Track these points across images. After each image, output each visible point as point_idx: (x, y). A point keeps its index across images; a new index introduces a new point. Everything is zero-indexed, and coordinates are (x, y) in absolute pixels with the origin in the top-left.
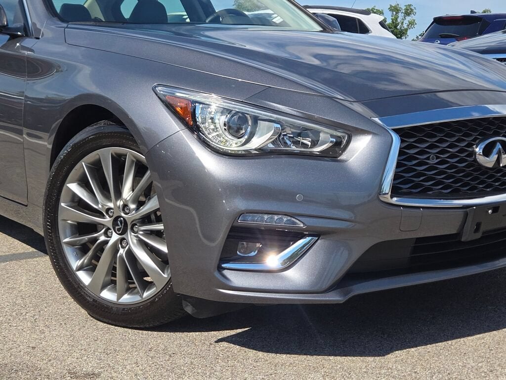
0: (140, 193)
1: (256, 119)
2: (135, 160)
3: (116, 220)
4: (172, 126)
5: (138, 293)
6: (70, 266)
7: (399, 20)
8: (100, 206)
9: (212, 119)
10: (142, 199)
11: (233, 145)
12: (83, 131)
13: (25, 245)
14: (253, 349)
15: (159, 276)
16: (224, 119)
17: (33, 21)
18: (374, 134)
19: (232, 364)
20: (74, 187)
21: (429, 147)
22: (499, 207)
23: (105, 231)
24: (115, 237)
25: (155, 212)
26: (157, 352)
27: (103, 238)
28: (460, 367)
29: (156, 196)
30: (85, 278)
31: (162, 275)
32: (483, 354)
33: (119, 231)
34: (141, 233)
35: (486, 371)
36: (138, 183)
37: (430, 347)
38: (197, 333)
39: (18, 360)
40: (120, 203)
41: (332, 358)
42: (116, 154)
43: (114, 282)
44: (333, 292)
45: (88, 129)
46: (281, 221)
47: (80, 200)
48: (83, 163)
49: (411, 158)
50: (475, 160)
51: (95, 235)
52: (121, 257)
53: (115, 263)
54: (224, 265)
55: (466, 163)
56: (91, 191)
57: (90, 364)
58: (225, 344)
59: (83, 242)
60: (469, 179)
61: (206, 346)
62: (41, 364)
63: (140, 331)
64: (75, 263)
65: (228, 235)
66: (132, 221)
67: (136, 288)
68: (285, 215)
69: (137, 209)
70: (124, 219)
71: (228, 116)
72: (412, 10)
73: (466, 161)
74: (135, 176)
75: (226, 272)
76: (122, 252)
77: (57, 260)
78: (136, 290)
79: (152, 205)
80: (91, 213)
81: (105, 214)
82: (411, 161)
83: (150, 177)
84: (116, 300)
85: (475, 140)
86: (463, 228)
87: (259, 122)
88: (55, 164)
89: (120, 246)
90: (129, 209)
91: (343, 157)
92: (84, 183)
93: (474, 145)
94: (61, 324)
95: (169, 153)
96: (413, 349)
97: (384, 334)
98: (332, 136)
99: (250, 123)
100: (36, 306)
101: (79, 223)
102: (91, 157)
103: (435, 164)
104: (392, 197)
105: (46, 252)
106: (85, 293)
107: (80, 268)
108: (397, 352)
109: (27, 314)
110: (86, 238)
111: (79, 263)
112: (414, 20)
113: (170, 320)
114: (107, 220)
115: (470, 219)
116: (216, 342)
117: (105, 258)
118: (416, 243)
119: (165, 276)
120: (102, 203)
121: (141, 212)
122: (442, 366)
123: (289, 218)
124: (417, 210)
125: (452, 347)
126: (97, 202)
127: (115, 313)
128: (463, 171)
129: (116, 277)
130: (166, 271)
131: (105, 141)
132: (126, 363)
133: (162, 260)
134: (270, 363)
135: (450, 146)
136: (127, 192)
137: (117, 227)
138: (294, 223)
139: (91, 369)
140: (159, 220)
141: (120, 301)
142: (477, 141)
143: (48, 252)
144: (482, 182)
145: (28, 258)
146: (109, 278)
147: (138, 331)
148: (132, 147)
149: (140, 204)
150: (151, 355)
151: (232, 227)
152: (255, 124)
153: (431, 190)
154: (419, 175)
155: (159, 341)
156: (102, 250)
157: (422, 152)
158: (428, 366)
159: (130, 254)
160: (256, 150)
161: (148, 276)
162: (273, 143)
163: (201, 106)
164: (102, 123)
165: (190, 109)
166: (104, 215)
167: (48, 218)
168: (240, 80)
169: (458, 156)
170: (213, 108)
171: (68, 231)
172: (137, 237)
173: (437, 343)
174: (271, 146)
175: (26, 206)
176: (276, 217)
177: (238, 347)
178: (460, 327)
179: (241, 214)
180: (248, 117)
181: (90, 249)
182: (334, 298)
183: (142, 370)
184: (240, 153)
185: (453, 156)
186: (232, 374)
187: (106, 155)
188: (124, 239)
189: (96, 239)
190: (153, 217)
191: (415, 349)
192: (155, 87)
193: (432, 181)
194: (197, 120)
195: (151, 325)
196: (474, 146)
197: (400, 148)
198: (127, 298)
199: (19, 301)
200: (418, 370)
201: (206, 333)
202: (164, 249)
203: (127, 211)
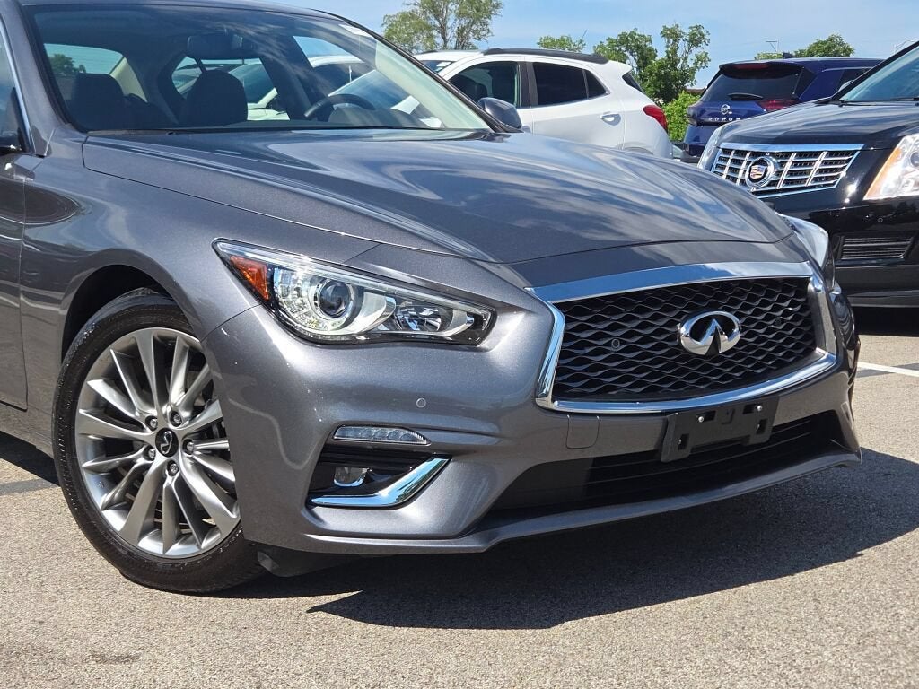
0: (195, 395)
1: (361, 291)
2: (188, 346)
3: (160, 435)
4: (240, 301)
5: (194, 542)
6: (94, 503)
7: (679, 54)
8: (137, 414)
9: (298, 289)
10: (200, 402)
11: (329, 327)
12: (112, 302)
13: (20, 469)
14: (362, 620)
15: (225, 517)
16: (314, 290)
17: (33, 124)
18: (528, 312)
19: (329, 642)
20: (99, 386)
21: (610, 328)
22: (714, 412)
23: (145, 450)
24: (160, 459)
25: (218, 422)
26: (221, 626)
27: (141, 461)
28: (655, 642)
29: (218, 401)
30: (115, 520)
31: (228, 515)
32: (691, 623)
33: (165, 451)
34: (198, 453)
35: (689, 646)
36: (194, 380)
37: (618, 616)
38: (282, 599)
39: (20, 639)
40: (167, 409)
41: (473, 631)
42: (159, 336)
43: (158, 526)
44: (471, 536)
45: (118, 300)
46: (394, 438)
47: (108, 405)
48: (112, 351)
49: (583, 344)
50: (680, 345)
51: (130, 457)
52: (169, 488)
53: (161, 497)
54: (314, 500)
55: (667, 350)
56: (123, 392)
57: (124, 644)
58: (322, 614)
59: (113, 466)
60: (672, 371)
61: (293, 618)
62: (53, 645)
63: (198, 598)
64: (100, 498)
65: (320, 457)
66: (185, 437)
67: (191, 534)
68: (402, 428)
69: (192, 418)
70: (173, 433)
71: (321, 286)
72: (703, 35)
73: (666, 346)
74: (189, 369)
75: (317, 510)
76: (170, 481)
77: (74, 493)
78: (191, 538)
79: (212, 413)
80: (123, 424)
81: (145, 426)
82: (583, 349)
83: (209, 373)
84: (162, 553)
85: (679, 316)
86: (662, 442)
87: (365, 293)
88: (70, 353)
89: (167, 472)
90: (180, 419)
91: (484, 344)
92: (113, 379)
93: (678, 323)
94: (81, 588)
95: (236, 338)
96: (593, 619)
97: (555, 598)
98: (469, 314)
99: (352, 297)
100: (43, 562)
101: (105, 439)
102: (124, 341)
103: (620, 352)
104: (553, 401)
105: (55, 481)
106: (115, 542)
107: (108, 506)
108: (569, 622)
109: (30, 575)
110: (117, 460)
111: (107, 497)
112: (706, 54)
113: (241, 581)
114: (148, 435)
115: (671, 429)
116: (308, 611)
117: (145, 490)
118: (593, 465)
119: (233, 516)
120: (139, 409)
121: (198, 421)
122: (628, 641)
123: (407, 432)
124: (592, 419)
125: (651, 615)
126: (132, 408)
127: (161, 573)
128: (662, 361)
129: (161, 518)
130: (234, 509)
131: (143, 319)
132: (175, 642)
133: (229, 493)
134: (384, 639)
135: (640, 326)
136: (177, 394)
137: (162, 445)
138: (414, 439)
139: (125, 650)
140: (222, 435)
141: (167, 553)
142: (682, 318)
143: (60, 482)
144: (691, 377)
145: (27, 491)
146: (151, 520)
147: (195, 597)
148: (184, 328)
149: (197, 410)
150: (213, 630)
151: (325, 445)
152: (360, 296)
153: (615, 388)
154: (596, 367)
155: (225, 612)
156: (141, 479)
157: (599, 336)
158: (609, 641)
159: (182, 484)
160: (360, 334)
161: (208, 517)
162: (385, 323)
163: (281, 271)
164: (140, 291)
165: (265, 275)
166: (143, 428)
167: (60, 432)
168: (343, 234)
169: (654, 340)
170: (300, 274)
171: (90, 451)
172: (191, 459)
173: (630, 609)
174: (383, 328)
175: (25, 411)
176: (389, 431)
177: (340, 618)
178: (669, 587)
179: (338, 428)
180: (350, 287)
181: (123, 477)
182: (471, 544)
183: (198, 651)
184: (338, 339)
185: (645, 340)
186: (327, 654)
187: (145, 339)
188: (174, 462)
189: (132, 462)
190: (215, 429)
191: (597, 617)
192: (216, 243)
193: (616, 376)
194: (276, 290)
195: (214, 589)
196: (679, 325)
197: (565, 330)
198: (177, 550)
199: (16, 556)
200: (592, 646)
201: (295, 600)
202: (229, 475)
203: (177, 421)
